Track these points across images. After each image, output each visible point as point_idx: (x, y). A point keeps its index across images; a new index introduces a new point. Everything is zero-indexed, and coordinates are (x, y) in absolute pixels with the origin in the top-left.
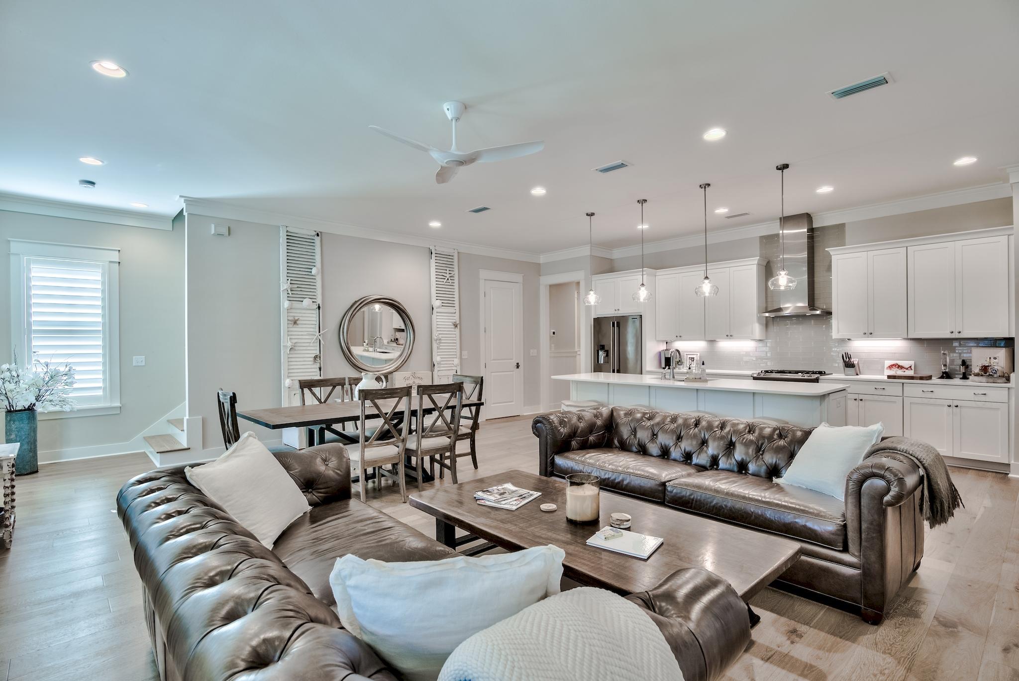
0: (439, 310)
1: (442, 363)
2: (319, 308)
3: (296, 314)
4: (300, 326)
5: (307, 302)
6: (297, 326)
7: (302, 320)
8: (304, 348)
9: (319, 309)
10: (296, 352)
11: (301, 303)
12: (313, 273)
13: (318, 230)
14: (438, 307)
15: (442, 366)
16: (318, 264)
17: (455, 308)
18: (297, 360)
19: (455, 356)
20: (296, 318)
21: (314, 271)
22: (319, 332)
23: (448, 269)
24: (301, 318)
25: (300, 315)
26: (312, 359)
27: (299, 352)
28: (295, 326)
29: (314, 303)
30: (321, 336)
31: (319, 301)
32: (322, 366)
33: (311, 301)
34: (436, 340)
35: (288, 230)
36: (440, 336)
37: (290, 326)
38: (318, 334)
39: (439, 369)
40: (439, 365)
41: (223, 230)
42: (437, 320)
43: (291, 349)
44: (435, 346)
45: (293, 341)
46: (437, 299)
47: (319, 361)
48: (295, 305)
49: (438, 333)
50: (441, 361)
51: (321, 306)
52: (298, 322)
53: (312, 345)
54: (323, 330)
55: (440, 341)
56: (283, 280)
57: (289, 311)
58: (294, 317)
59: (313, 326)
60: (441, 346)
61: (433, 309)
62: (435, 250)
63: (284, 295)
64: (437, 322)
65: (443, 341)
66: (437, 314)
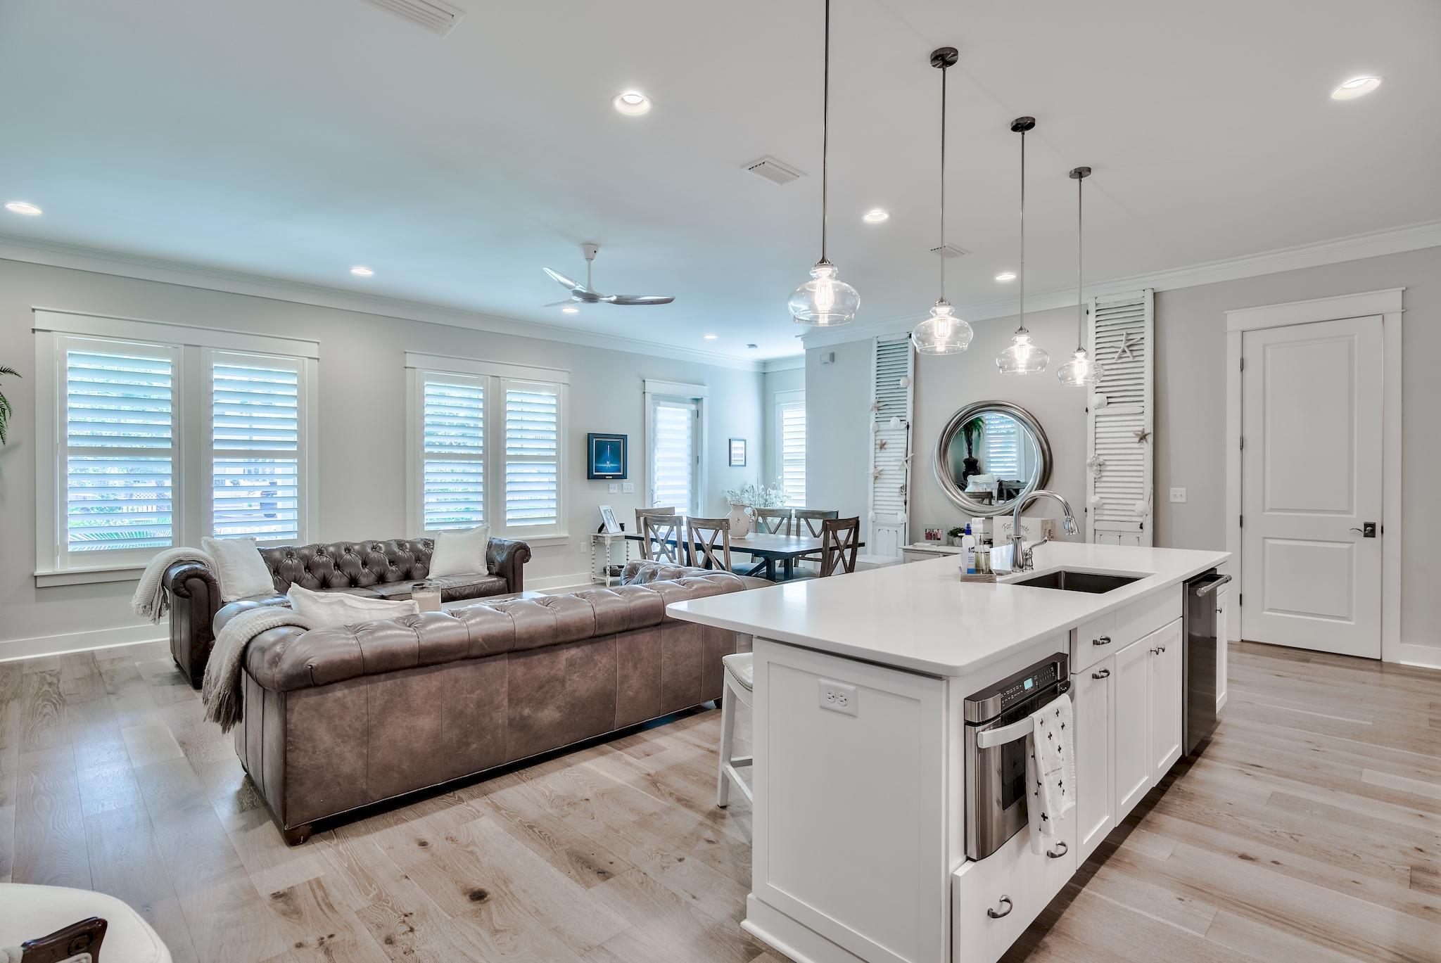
0: (1099, 412)
1: (1106, 507)
2: (908, 427)
3: (883, 437)
4: (887, 450)
5: (894, 421)
6: (885, 451)
7: (889, 444)
8: (891, 477)
9: (908, 429)
10: (883, 481)
11: (888, 423)
12: (901, 386)
13: (911, 330)
14: (1099, 406)
15: (1106, 512)
16: (910, 374)
17: (1142, 404)
18: (884, 490)
19: (1141, 497)
20: (884, 441)
21: (903, 381)
22: (907, 457)
23: (1124, 332)
24: (888, 441)
25: (888, 437)
26: (898, 490)
27: (886, 481)
28: (883, 450)
29: (903, 422)
30: (909, 462)
31: (909, 419)
32: (908, 499)
33: (898, 419)
34: (1091, 465)
35: (880, 339)
36: (1101, 458)
37: (878, 451)
38: (904, 459)
39: (1097, 518)
40: (1097, 511)
41: (827, 358)
42: (1098, 430)
43: (876, 478)
44: (1091, 475)
45: (880, 468)
46: (1097, 393)
47: (904, 493)
48: (883, 426)
49: (1098, 452)
50: (1104, 504)
51: (911, 425)
52: (886, 446)
53: (899, 473)
54: (909, 455)
55: (1102, 468)
56: (873, 400)
57: (877, 434)
58: (882, 440)
59: (901, 450)
60: (1104, 476)
61: (1087, 410)
62: (1097, 305)
63: (873, 416)
64: (1096, 433)
65: (1109, 468)
66: (1098, 420)
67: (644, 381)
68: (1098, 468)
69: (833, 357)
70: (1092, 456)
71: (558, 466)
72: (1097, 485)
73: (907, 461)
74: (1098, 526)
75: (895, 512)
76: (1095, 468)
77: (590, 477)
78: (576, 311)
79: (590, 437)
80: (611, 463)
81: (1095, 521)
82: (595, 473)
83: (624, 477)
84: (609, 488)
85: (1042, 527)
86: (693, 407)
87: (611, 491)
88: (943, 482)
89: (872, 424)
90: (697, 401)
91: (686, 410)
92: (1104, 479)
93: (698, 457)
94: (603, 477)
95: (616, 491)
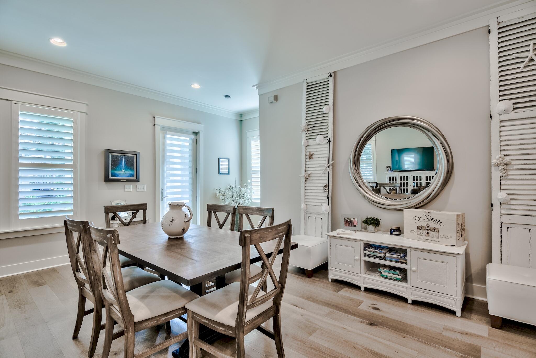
0: (503, 117)
1: (513, 202)
2: (329, 141)
3: (311, 150)
4: (314, 159)
5: (320, 138)
6: (313, 160)
7: (316, 155)
8: (317, 178)
9: (329, 143)
10: (311, 182)
11: (314, 139)
12: (324, 112)
13: (331, 71)
14: (505, 112)
15: (514, 207)
16: (331, 103)
18: (312, 188)
20: (312, 153)
21: (325, 109)
22: (329, 163)
23: (531, 43)
24: (315, 153)
25: (315, 150)
26: (322, 188)
27: (314, 182)
28: (311, 160)
29: (327, 138)
30: (331, 167)
31: (330, 135)
32: (330, 194)
33: (322, 136)
34: (498, 165)
35: (308, 81)
36: (508, 159)
37: (308, 160)
38: (326, 165)
39: (503, 212)
40: (503, 206)
41: (272, 99)
42: (502, 134)
43: (306, 179)
44: (496, 174)
45: (309, 173)
46: (500, 101)
47: (327, 190)
48: (311, 142)
49: (503, 153)
50: (511, 199)
51: (331, 140)
52: (313, 157)
53: (323, 175)
54: (331, 162)
55: (509, 167)
56: (304, 123)
57: (307, 148)
58: (310, 152)
59: (324, 159)
60: (510, 175)
61: (491, 117)
62: (499, 23)
63: (304, 135)
64: (500, 136)
65: (515, 167)
66: (502, 124)
67: (154, 117)
68: (505, 167)
69: (276, 98)
70: (497, 157)
71: (75, 173)
72: (503, 182)
73: (329, 167)
74: (504, 219)
75: (320, 204)
76: (501, 167)
77: (107, 180)
78: (65, 45)
79: (108, 152)
80: (126, 170)
81: (502, 215)
82: (110, 178)
83: (137, 180)
84: (124, 188)
85: (457, 221)
86: (193, 137)
87: (126, 190)
88: (357, 182)
89: (303, 141)
90: (196, 133)
91: (188, 139)
92: (510, 177)
93: (197, 168)
94: (118, 181)
95: (131, 190)
